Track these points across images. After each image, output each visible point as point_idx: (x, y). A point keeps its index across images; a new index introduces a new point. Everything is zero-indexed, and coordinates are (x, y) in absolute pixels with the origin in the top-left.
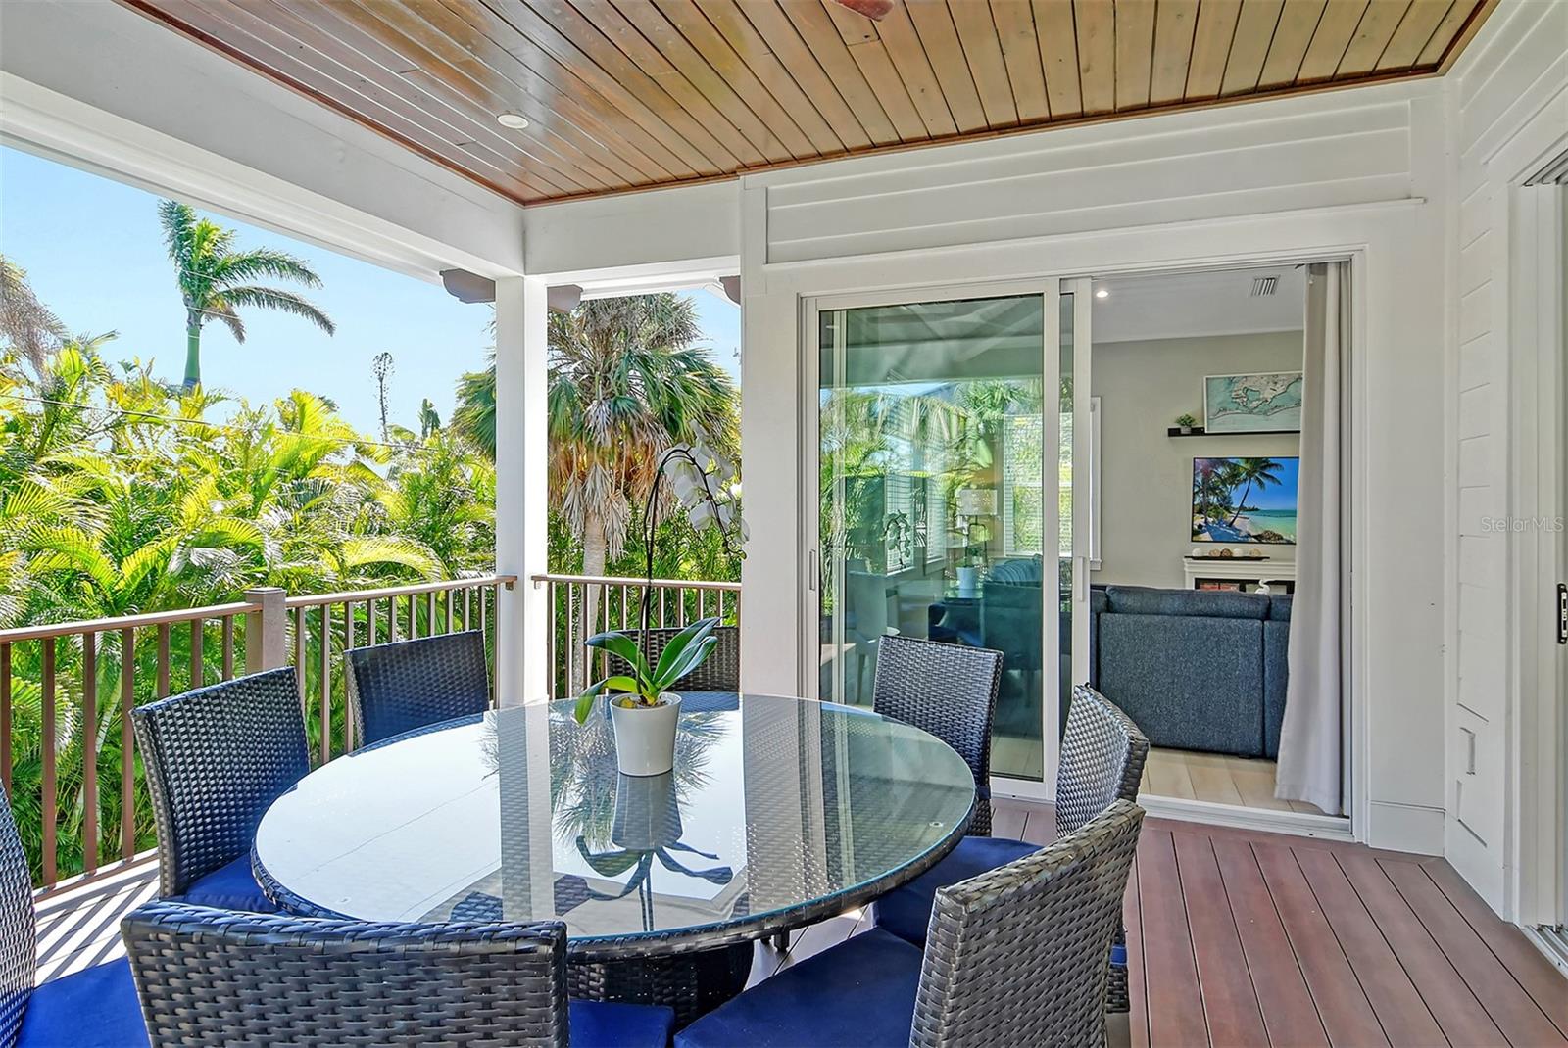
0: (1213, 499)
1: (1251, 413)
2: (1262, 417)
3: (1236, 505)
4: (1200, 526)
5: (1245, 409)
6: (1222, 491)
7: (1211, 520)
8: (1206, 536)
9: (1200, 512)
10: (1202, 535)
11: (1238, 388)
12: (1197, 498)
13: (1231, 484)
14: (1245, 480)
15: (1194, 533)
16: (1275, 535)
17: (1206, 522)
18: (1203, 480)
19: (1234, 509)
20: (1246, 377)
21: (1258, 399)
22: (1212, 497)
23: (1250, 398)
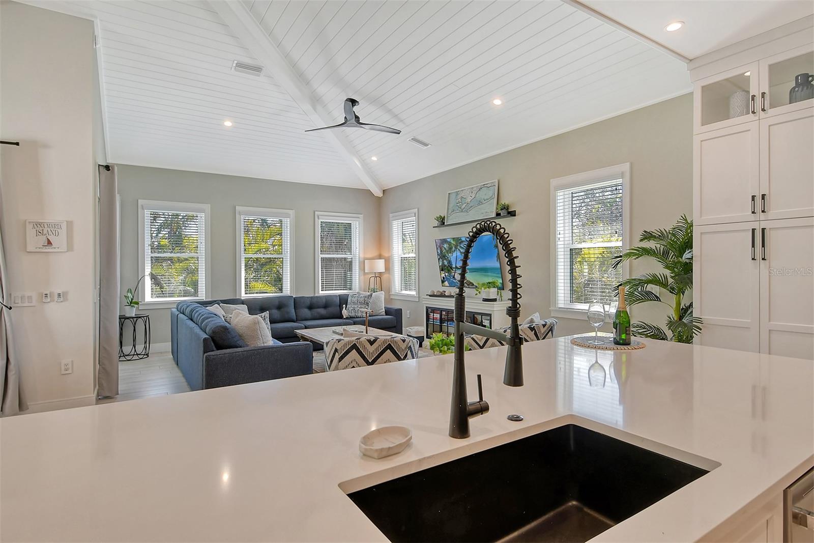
0: (446, 263)
1: (462, 211)
2: (465, 214)
3: (454, 266)
4: (444, 278)
5: (460, 210)
6: (448, 258)
7: (447, 274)
8: (446, 283)
9: (442, 270)
10: (445, 283)
11: (459, 196)
12: (440, 262)
13: (450, 253)
14: (455, 251)
15: (443, 282)
16: (471, 283)
17: (445, 276)
18: (440, 251)
19: (454, 268)
20: (462, 190)
21: (465, 203)
22: (445, 261)
23: (463, 202)
